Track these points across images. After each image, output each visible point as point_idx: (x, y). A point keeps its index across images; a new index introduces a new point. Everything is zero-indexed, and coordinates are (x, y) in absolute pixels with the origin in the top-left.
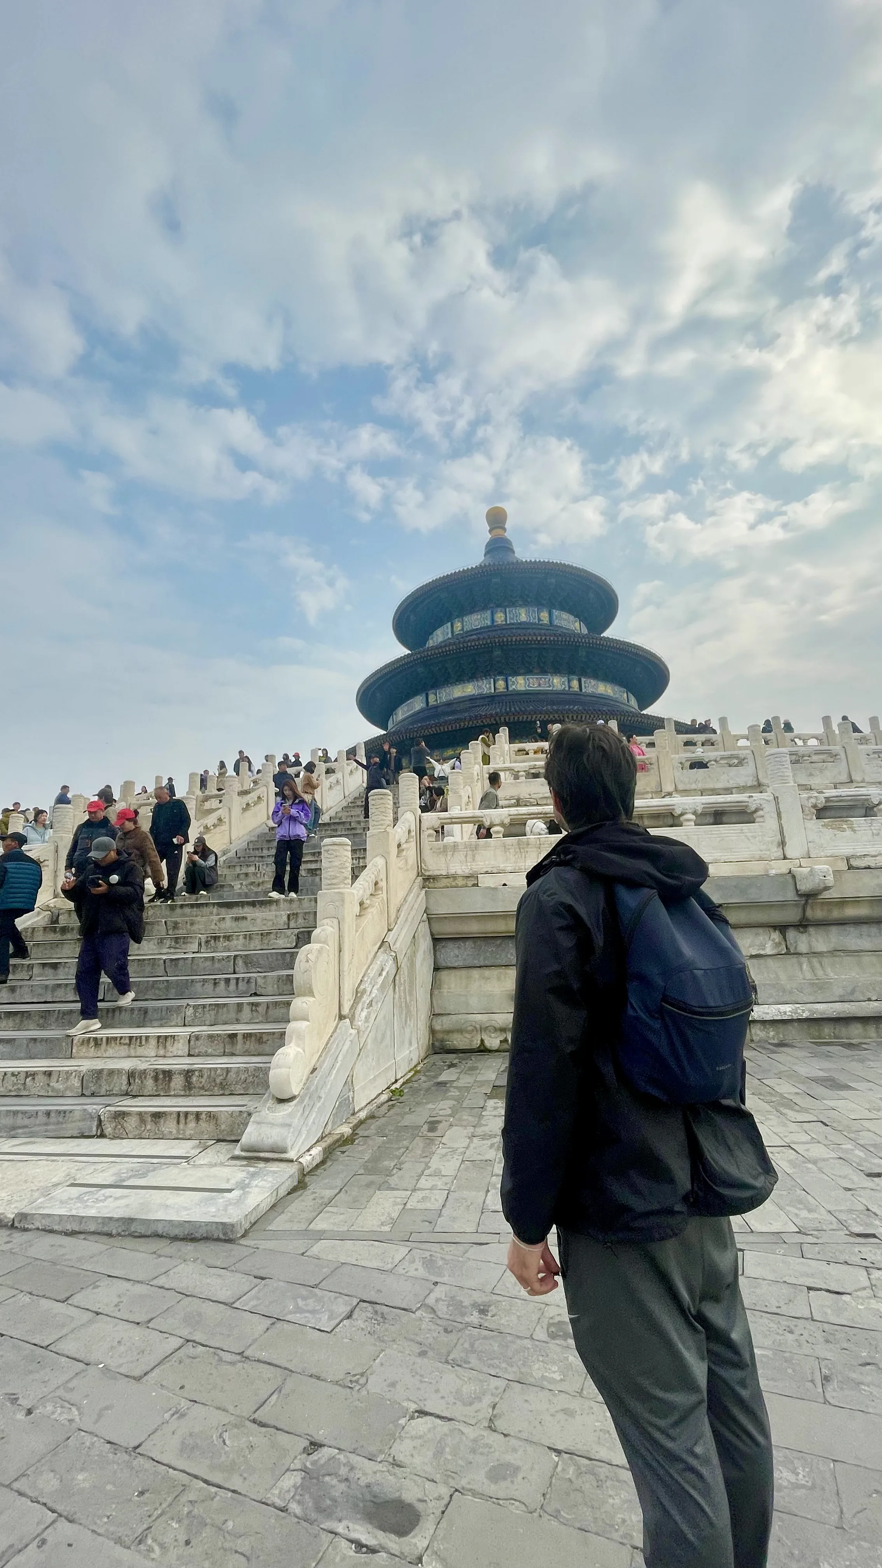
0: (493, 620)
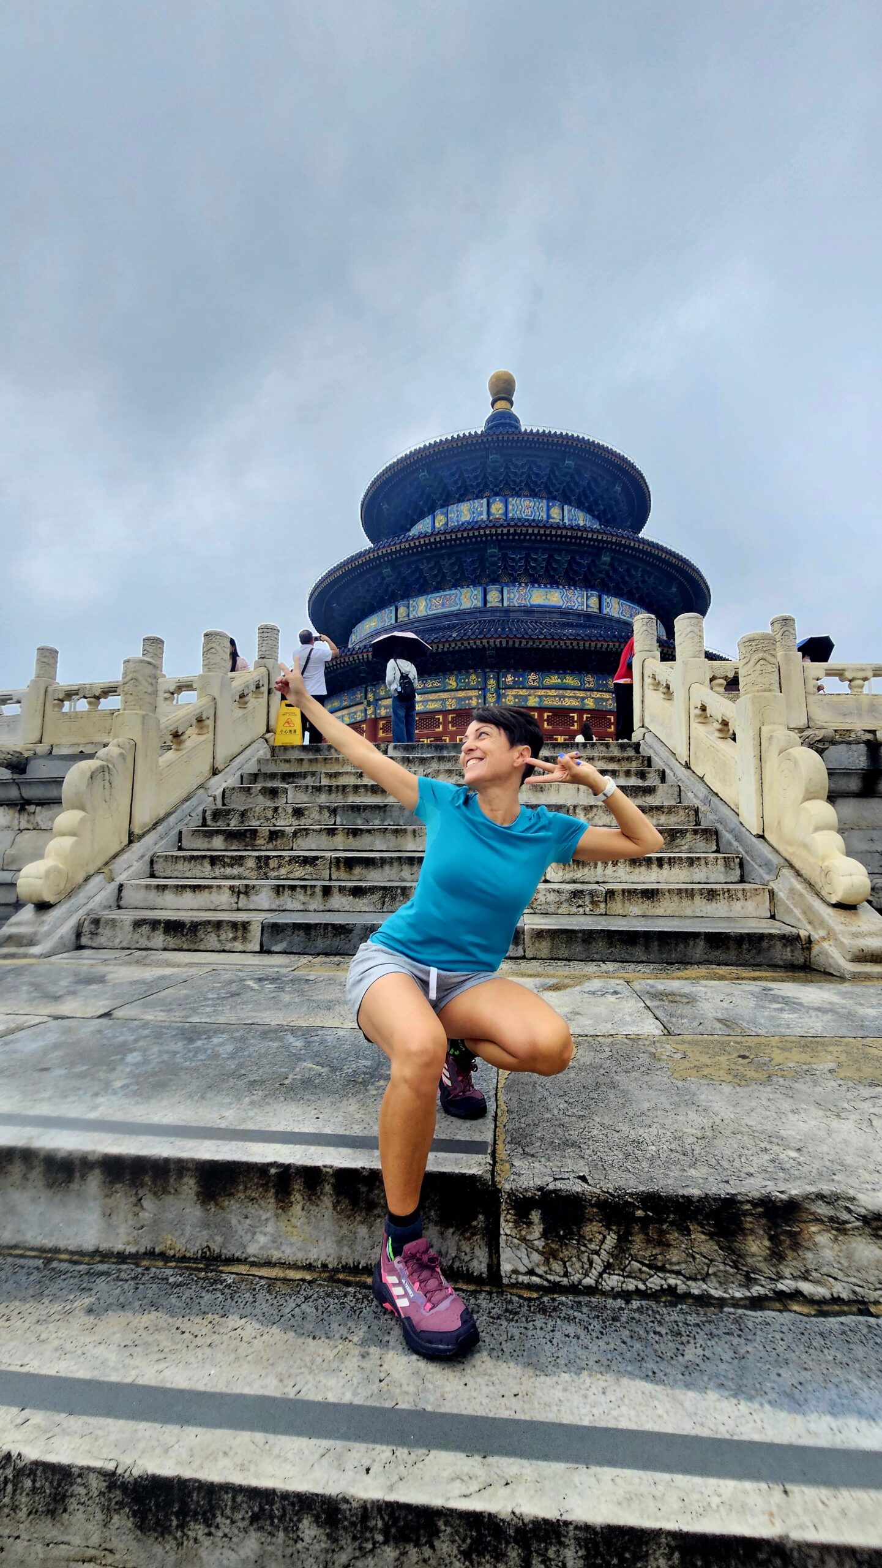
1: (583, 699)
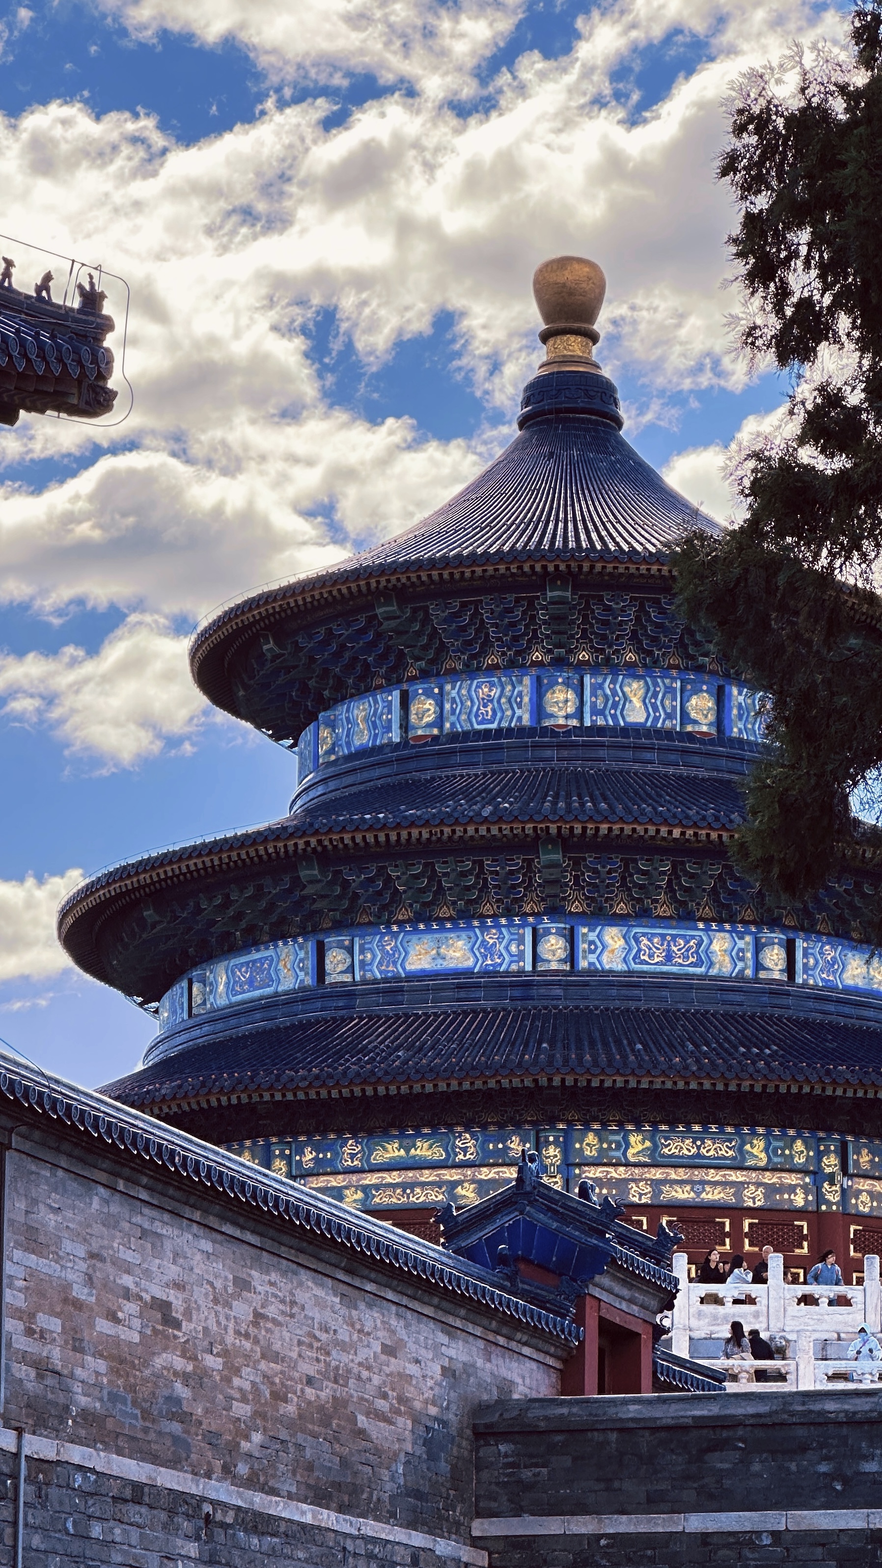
1: (454, 1184)
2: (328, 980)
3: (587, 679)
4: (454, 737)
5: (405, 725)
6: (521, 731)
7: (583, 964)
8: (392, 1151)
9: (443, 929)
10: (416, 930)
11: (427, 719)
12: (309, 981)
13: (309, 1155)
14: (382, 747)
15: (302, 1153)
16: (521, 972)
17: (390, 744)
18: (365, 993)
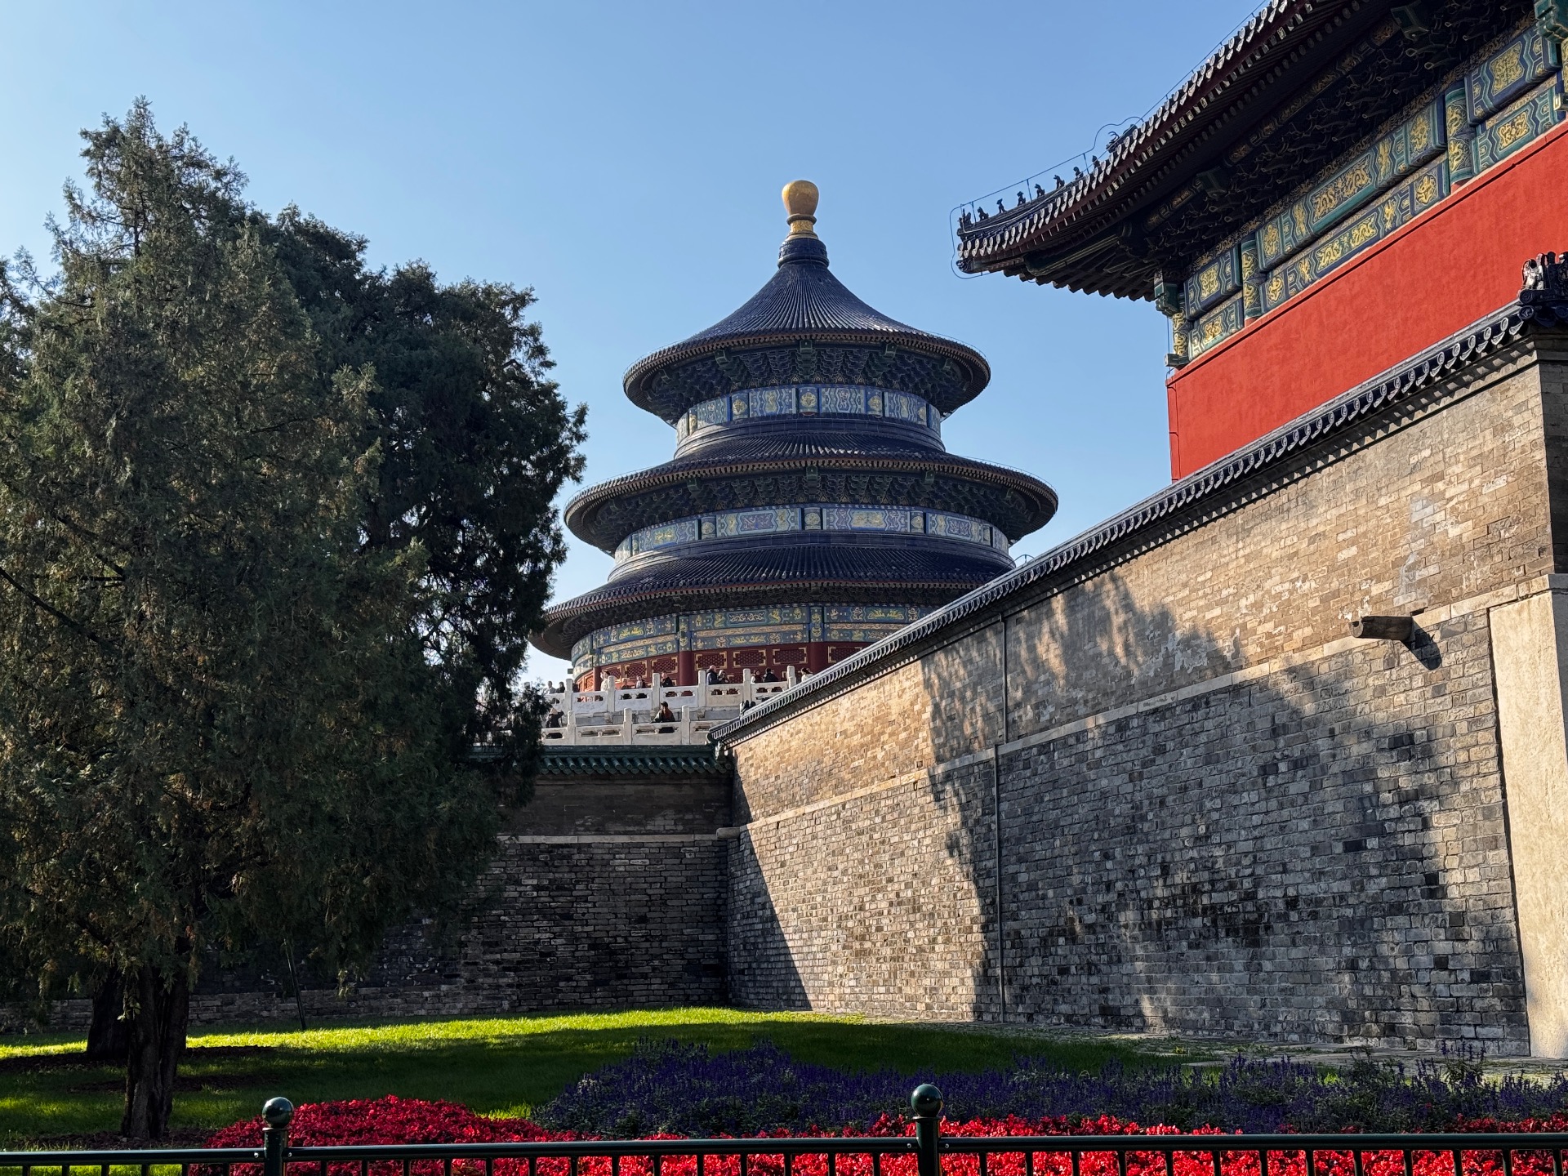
0: (867, 408)
2: (807, 528)
3: (886, 394)
4: (827, 415)
5: (798, 405)
6: (861, 416)
7: (930, 531)
8: (878, 614)
9: (867, 509)
10: (854, 508)
11: (812, 404)
12: (798, 527)
13: (834, 614)
14: (785, 415)
15: (830, 612)
16: (906, 533)
17: (791, 414)
18: (835, 536)
